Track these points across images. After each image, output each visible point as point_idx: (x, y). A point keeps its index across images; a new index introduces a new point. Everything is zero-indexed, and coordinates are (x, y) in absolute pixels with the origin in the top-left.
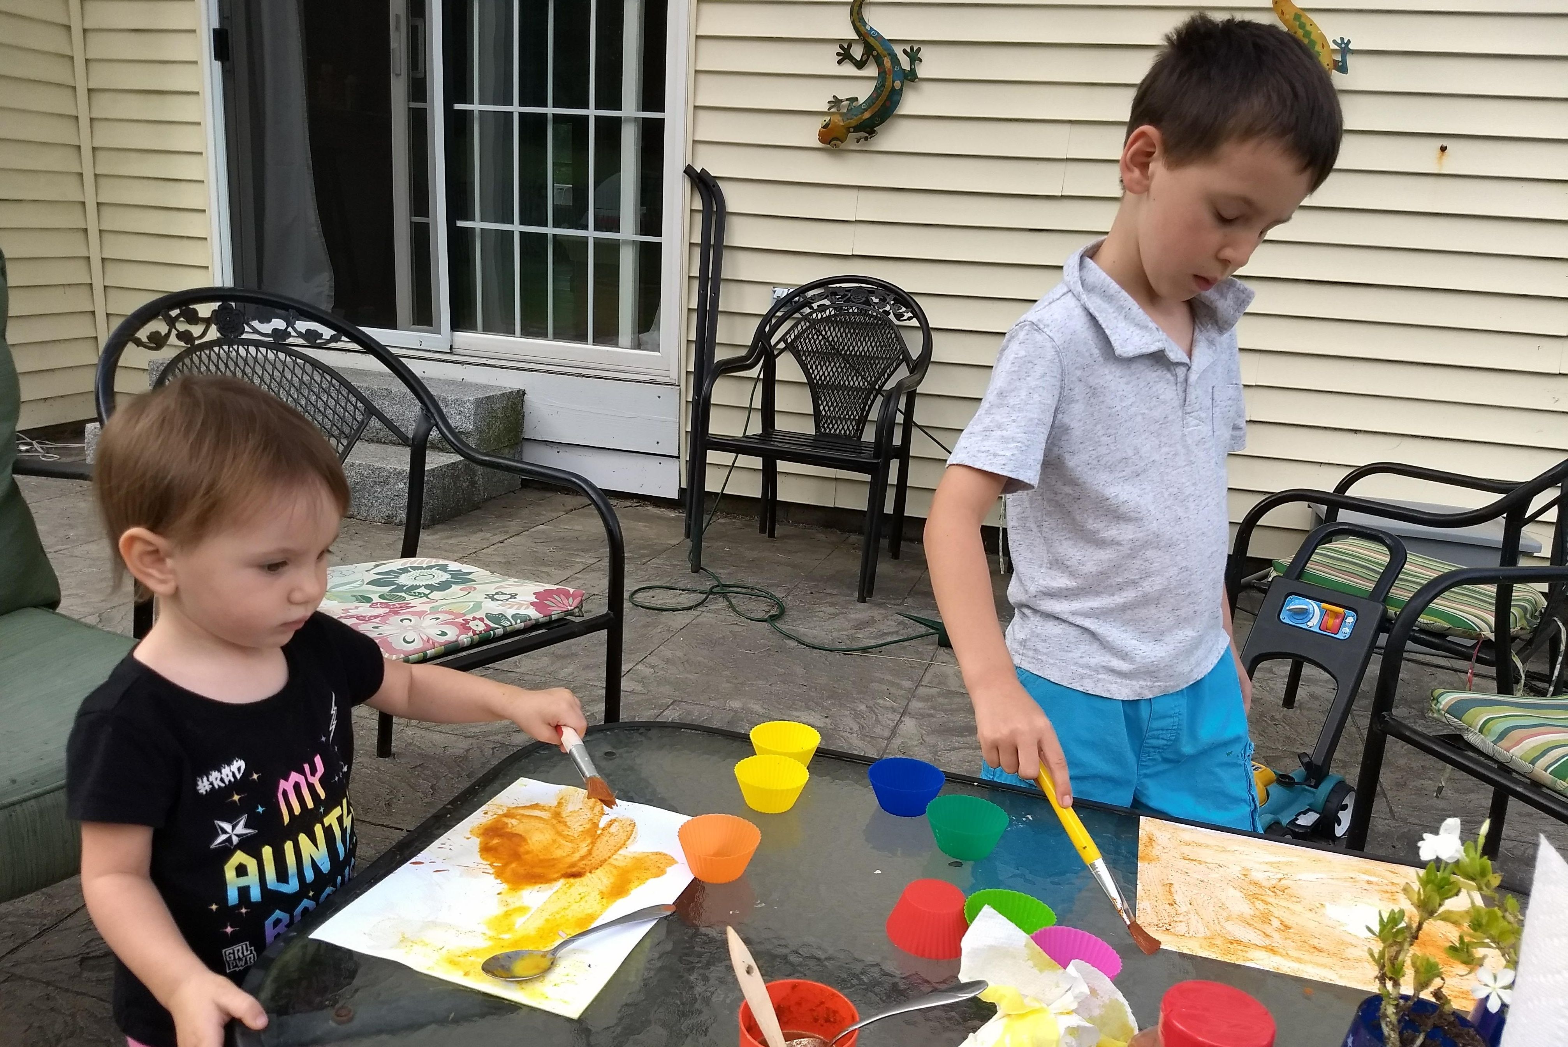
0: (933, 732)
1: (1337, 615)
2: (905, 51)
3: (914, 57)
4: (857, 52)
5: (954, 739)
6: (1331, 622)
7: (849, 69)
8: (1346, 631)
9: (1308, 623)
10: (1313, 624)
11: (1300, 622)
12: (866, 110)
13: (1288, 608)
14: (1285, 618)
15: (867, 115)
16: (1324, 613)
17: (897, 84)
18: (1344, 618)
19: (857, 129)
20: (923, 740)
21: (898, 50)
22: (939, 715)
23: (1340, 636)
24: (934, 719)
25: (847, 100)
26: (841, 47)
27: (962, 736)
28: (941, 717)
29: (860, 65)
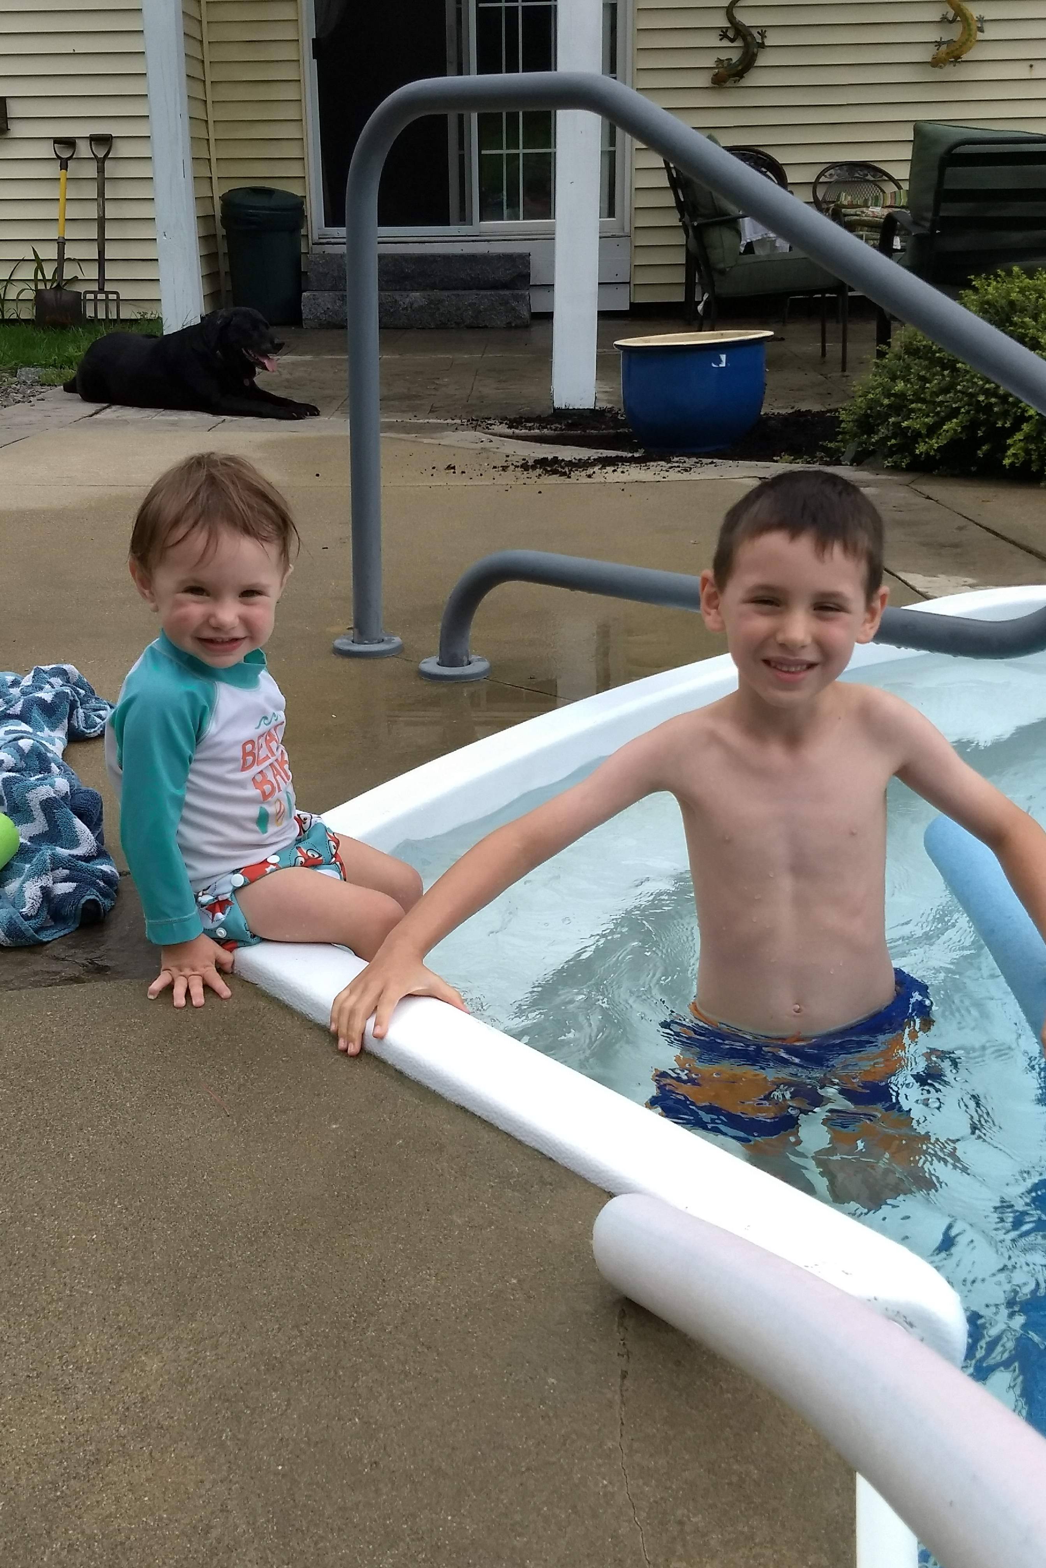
2: (758, 33)
3: (763, 35)
4: (731, 34)
7: (726, 43)
12: (739, 65)
15: (740, 68)
17: (755, 50)
19: (734, 75)
21: (755, 32)
25: (727, 60)
26: (722, 31)
29: (732, 41)
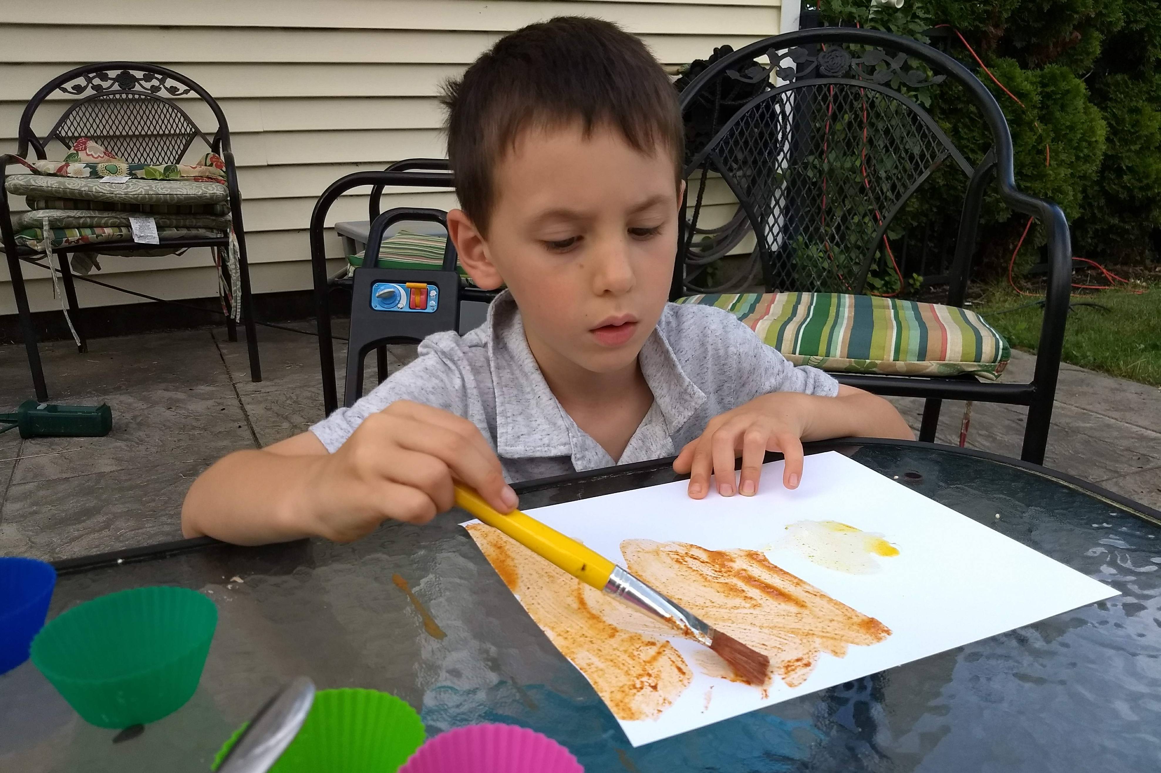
0: (42, 530)
1: (420, 291)
5: (71, 529)
6: (418, 299)
8: (432, 305)
9: (399, 306)
10: (403, 304)
11: (392, 305)
13: (377, 295)
14: (376, 305)
16: (410, 292)
18: (428, 294)
20: (33, 543)
22: (45, 509)
23: (429, 310)
24: (41, 516)
27: (79, 523)
28: (47, 511)
